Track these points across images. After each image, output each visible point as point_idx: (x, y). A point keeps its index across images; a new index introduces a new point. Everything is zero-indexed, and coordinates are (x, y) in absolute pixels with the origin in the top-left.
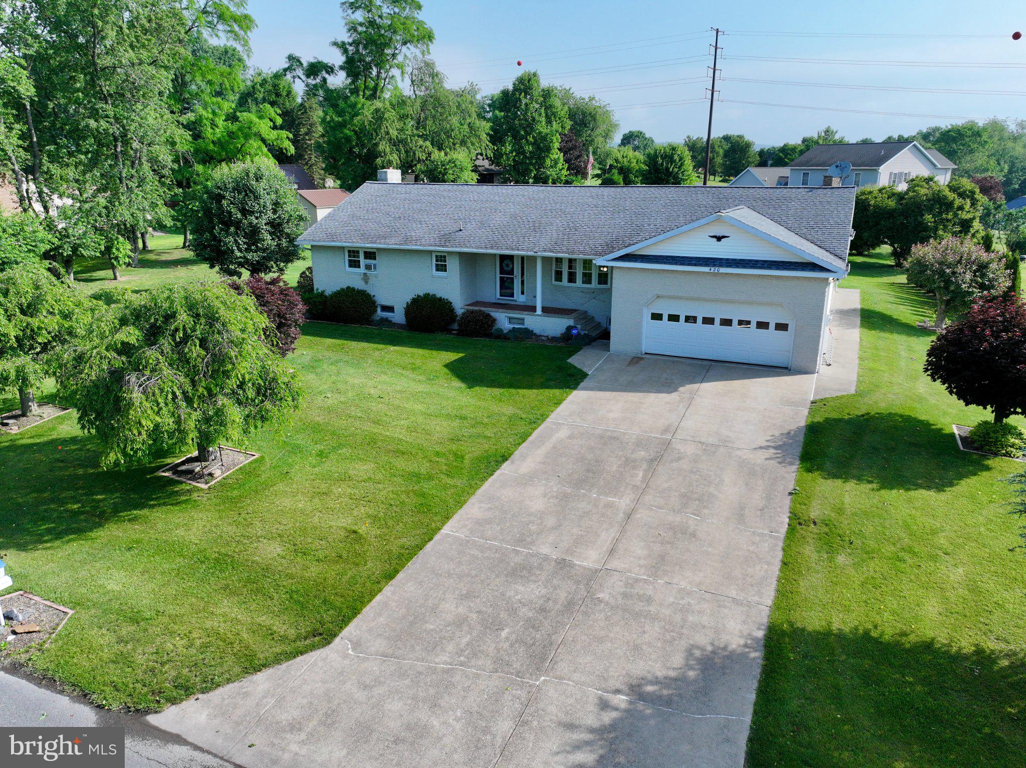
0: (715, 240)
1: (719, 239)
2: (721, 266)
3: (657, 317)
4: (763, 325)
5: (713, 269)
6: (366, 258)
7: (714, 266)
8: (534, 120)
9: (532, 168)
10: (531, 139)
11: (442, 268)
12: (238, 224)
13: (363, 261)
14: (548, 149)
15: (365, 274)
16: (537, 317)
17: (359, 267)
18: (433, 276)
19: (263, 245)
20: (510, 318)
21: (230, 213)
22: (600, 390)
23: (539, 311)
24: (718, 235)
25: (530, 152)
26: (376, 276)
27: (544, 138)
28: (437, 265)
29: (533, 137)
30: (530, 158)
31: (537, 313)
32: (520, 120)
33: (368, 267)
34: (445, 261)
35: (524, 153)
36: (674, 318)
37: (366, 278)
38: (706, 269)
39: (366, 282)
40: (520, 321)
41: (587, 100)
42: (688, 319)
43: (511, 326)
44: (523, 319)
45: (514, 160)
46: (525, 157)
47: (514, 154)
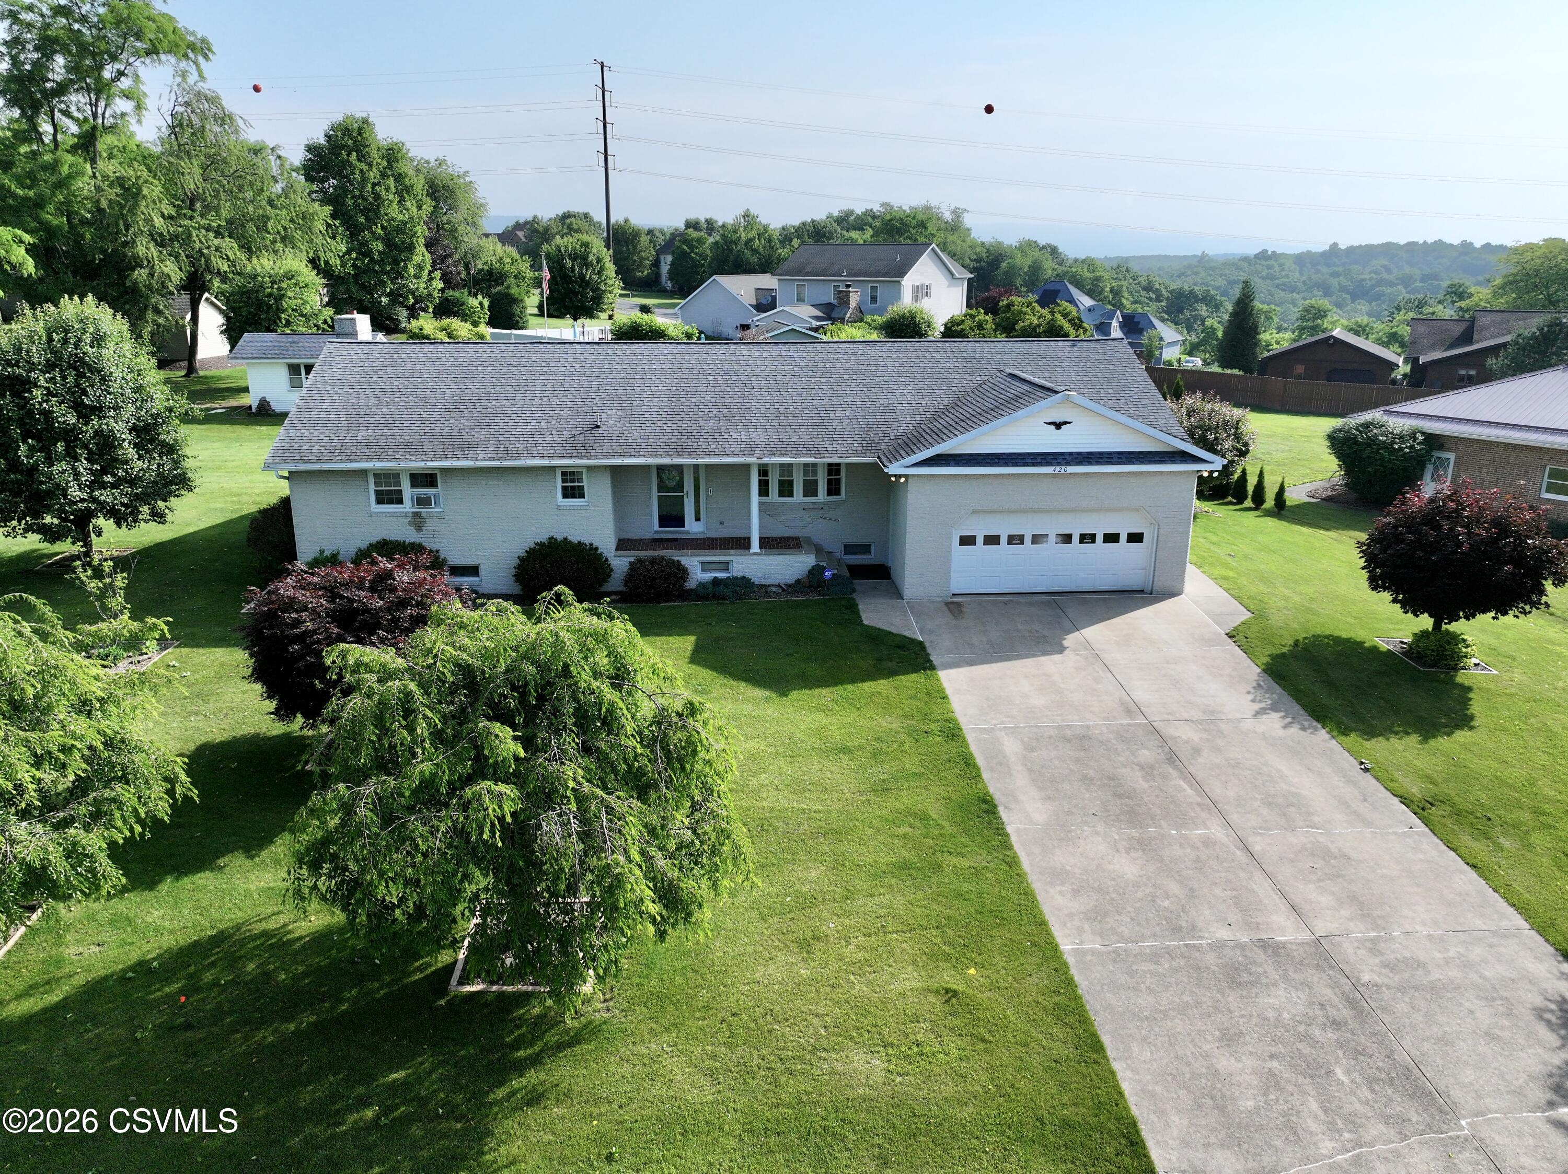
0: (1053, 427)
1: (1058, 426)
2: (1068, 464)
3: (968, 541)
4: (1111, 538)
5: (1058, 468)
6: (414, 485)
7: (1059, 464)
8: (377, 197)
9: (385, 278)
10: (379, 231)
11: (573, 491)
12: (70, 436)
13: (408, 492)
14: (411, 249)
15: (416, 514)
16: (755, 557)
17: (400, 501)
18: (559, 508)
19: (126, 471)
20: (703, 563)
21: (47, 414)
22: (971, 663)
23: (755, 547)
24: (1058, 421)
25: (379, 252)
26: (441, 517)
27: (401, 229)
28: (564, 488)
29: (383, 227)
30: (381, 262)
31: (752, 551)
32: (353, 197)
33: (423, 502)
34: (580, 480)
35: (368, 254)
36: (992, 540)
37: (418, 522)
38: (1048, 470)
39: (419, 528)
40: (722, 567)
41: (433, 163)
42: (1012, 540)
43: (708, 576)
44: (727, 563)
45: (354, 266)
46: (372, 260)
47: (354, 255)
